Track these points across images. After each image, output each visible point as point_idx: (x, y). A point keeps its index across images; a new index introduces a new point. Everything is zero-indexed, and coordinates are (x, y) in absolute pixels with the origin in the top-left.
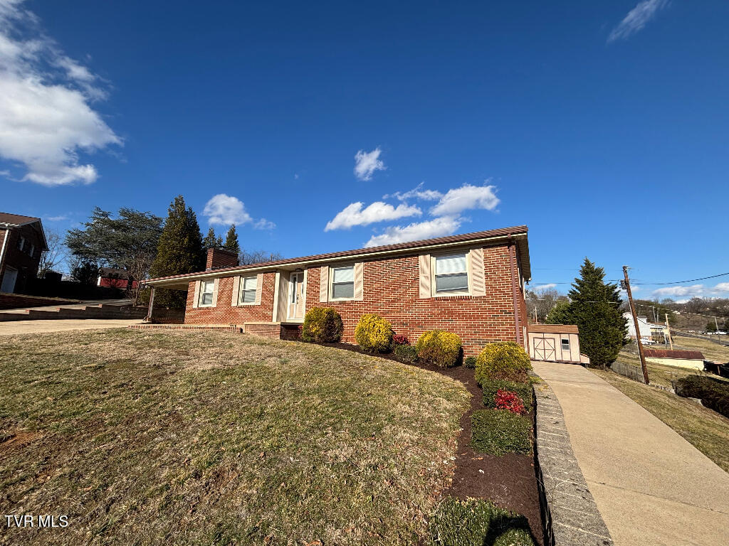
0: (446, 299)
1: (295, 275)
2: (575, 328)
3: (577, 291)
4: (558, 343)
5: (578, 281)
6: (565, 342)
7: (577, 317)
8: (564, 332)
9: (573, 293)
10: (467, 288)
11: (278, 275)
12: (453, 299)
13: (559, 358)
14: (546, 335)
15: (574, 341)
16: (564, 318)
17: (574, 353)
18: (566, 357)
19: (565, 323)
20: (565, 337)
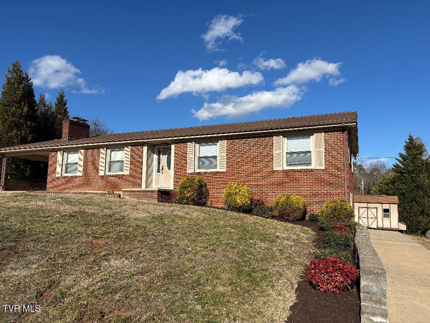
0: (294, 171)
1: (160, 148)
2: (395, 198)
3: (400, 164)
4: (380, 212)
5: (401, 155)
6: (386, 211)
7: (398, 189)
8: (386, 202)
9: (397, 166)
10: (311, 163)
11: (145, 148)
12: (300, 171)
13: (380, 225)
14: (370, 205)
15: (394, 210)
16: (388, 190)
17: (394, 221)
18: (387, 224)
19: (388, 194)
20: (386, 206)
